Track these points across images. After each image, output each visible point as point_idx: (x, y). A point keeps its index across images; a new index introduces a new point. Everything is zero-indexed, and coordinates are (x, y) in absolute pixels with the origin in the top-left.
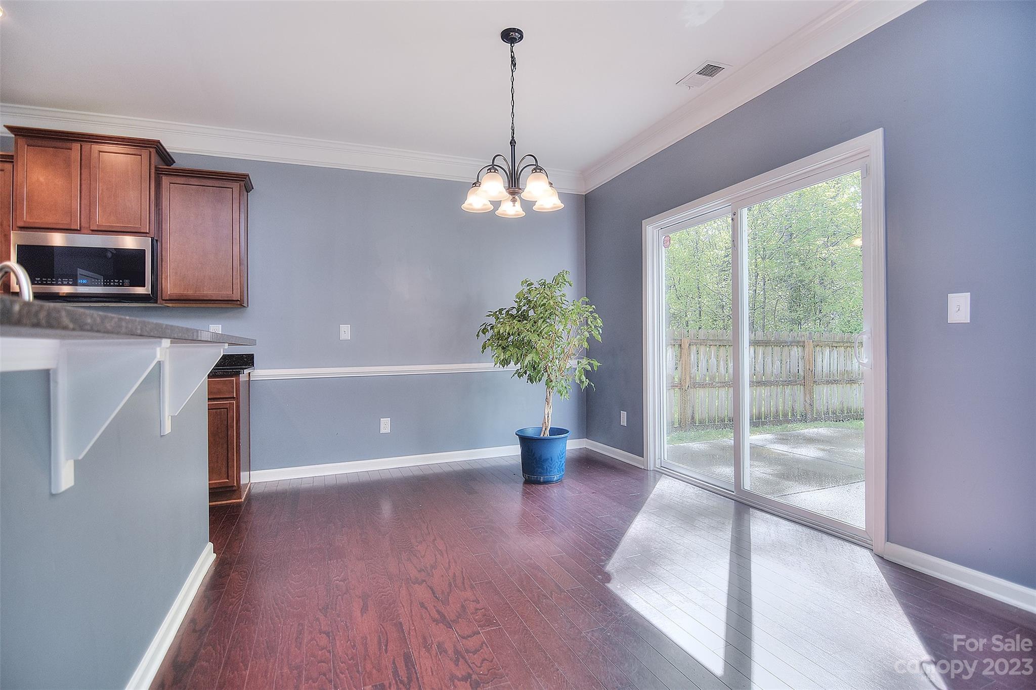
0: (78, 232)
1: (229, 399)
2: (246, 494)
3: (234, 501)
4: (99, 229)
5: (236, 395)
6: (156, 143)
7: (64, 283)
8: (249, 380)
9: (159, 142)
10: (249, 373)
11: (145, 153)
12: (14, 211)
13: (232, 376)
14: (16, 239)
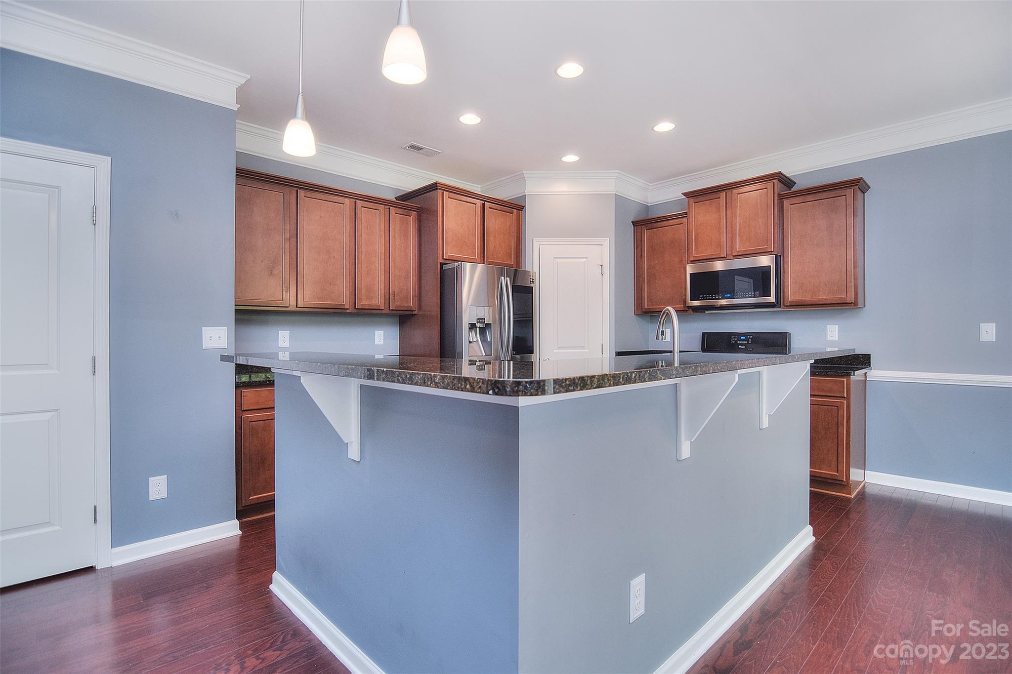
0: (724, 259)
1: (840, 398)
2: (858, 492)
3: (844, 495)
4: (739, 254)
5: (847, 394)
6: (778, 175)
7: (717, 297)
8: (865, 380)
9: (780, 173)
10: (866, 373)
11: (770, 185)
12: (688, 250)
13: (842, 376)
14: (690, 269)
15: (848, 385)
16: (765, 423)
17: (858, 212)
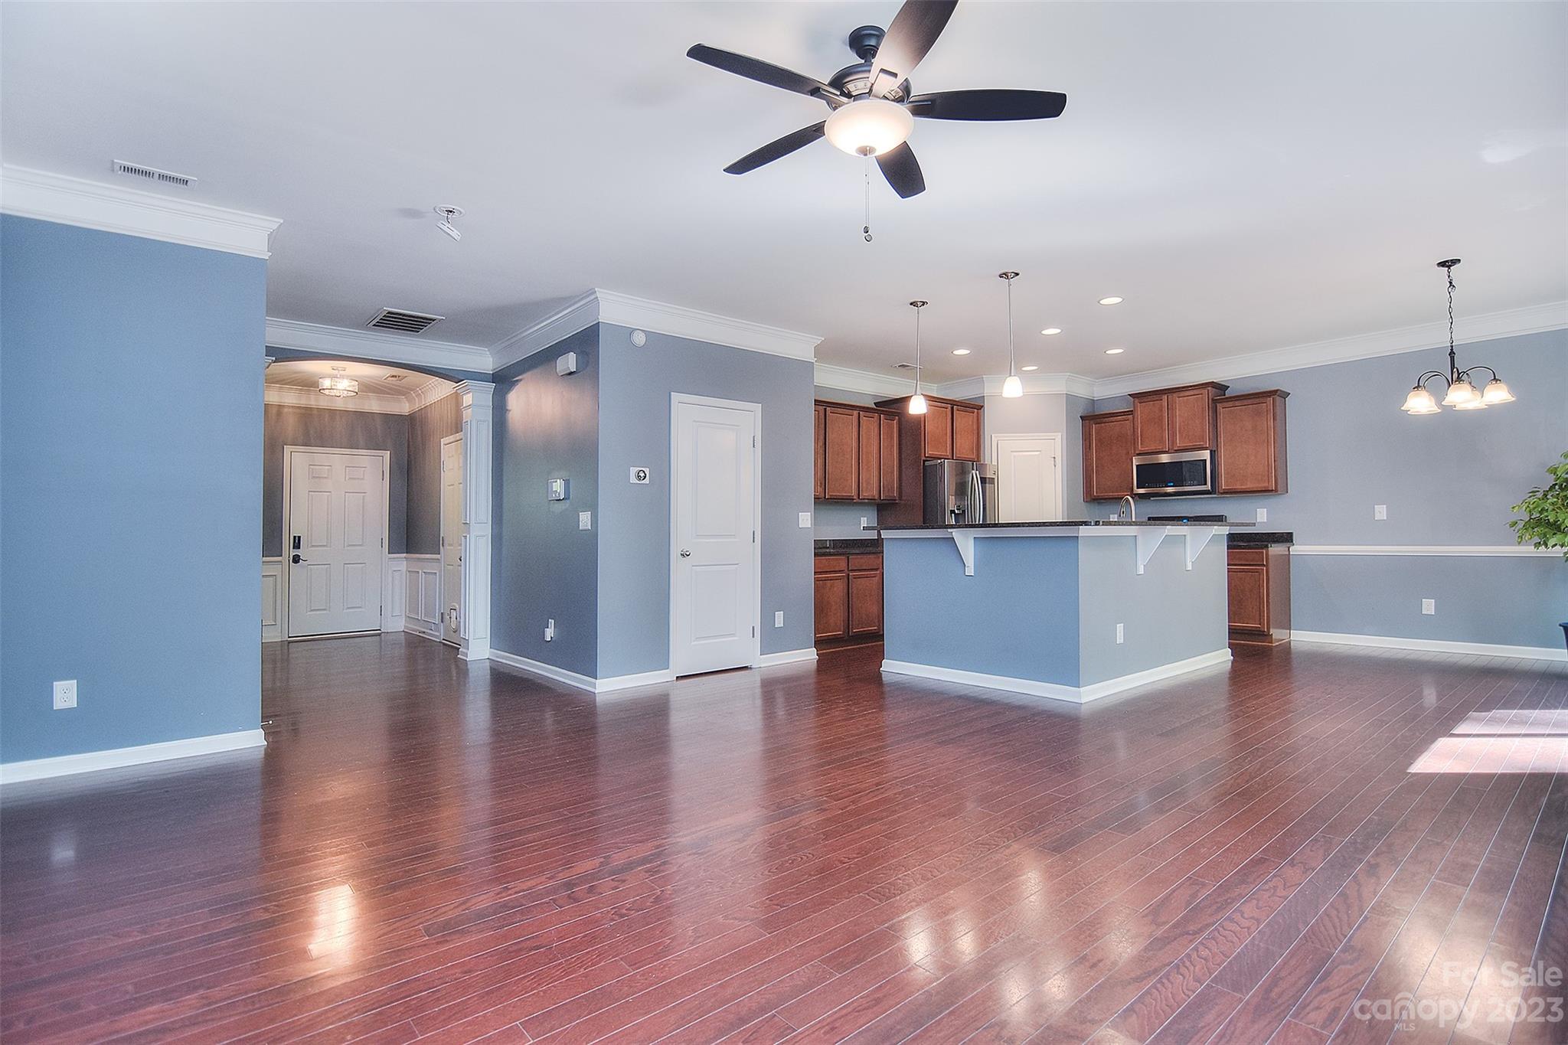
0: (1168, 452)
1: (1258, 566)
2: (1281, 644)
3: (1266, 646)
4: (1180, 448)
5: (1266, 563)
6: (1213, 383)
7: (1162, 486)
8: (1288, 552)
10: (1288, 548)
11: (1205, 392)
12: (1134, 444)
13: (1262, 548)
14: (1135, 462)
15: (1267, 554)
16: (1190, 568)
17: (1279, 418)
